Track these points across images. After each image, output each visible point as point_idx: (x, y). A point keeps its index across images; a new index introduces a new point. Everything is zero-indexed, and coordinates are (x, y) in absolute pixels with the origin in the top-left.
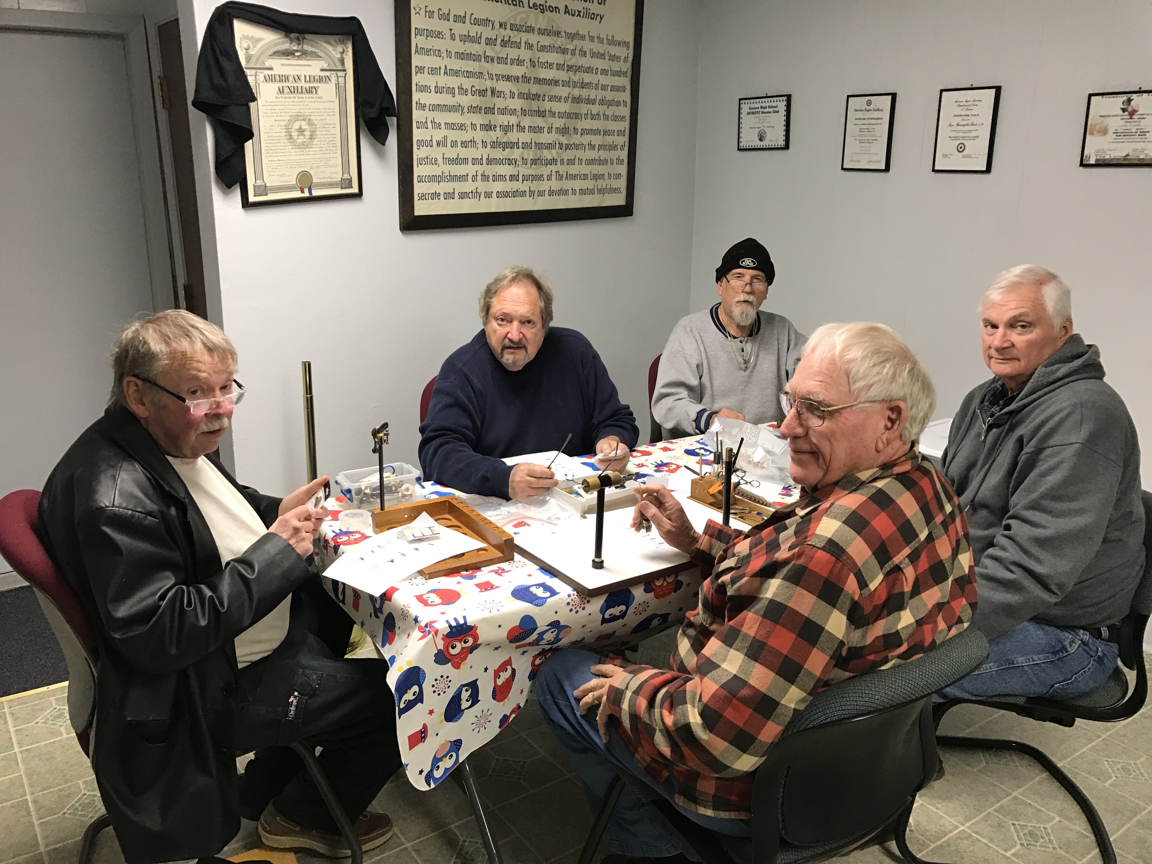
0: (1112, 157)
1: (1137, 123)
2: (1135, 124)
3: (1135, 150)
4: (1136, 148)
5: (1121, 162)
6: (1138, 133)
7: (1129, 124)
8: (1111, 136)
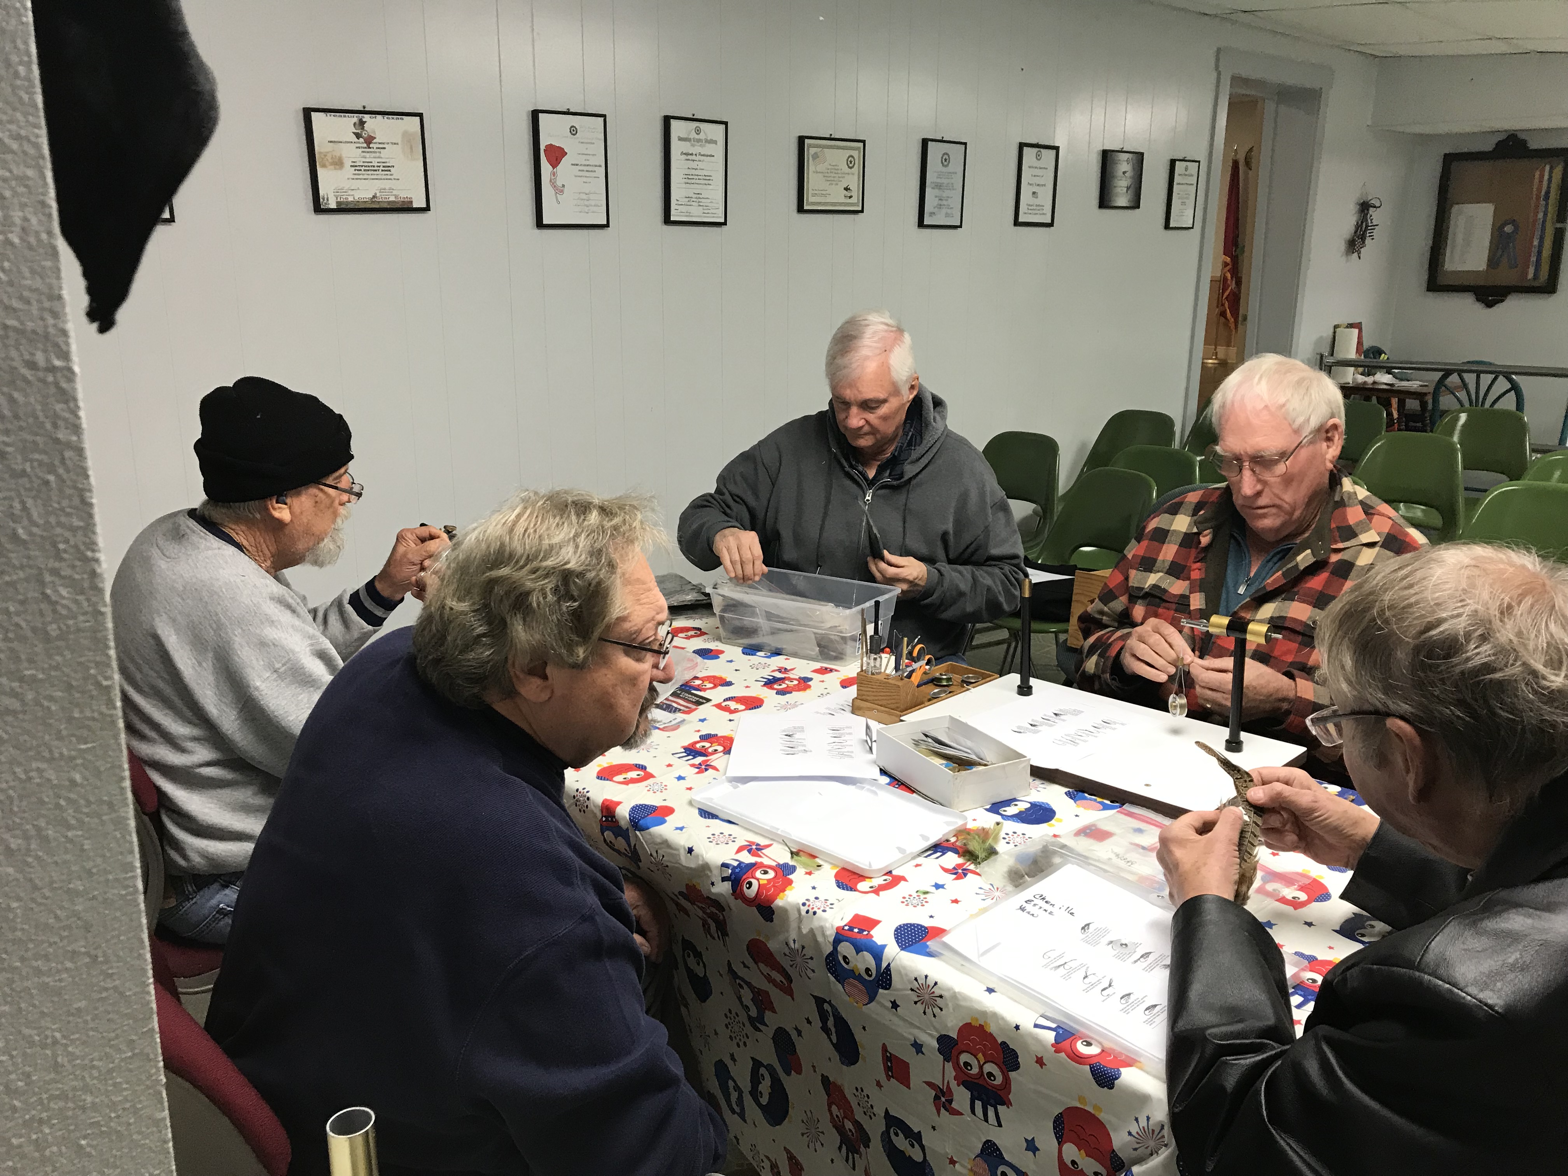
0: (356, 198)
1: (378, 154)
2: (374, 155)
3: (382, 190)
4: (383, 187)
5: (368, 206)
6: (381, 168)
7: (368, 155)
8: (348, 171)
